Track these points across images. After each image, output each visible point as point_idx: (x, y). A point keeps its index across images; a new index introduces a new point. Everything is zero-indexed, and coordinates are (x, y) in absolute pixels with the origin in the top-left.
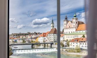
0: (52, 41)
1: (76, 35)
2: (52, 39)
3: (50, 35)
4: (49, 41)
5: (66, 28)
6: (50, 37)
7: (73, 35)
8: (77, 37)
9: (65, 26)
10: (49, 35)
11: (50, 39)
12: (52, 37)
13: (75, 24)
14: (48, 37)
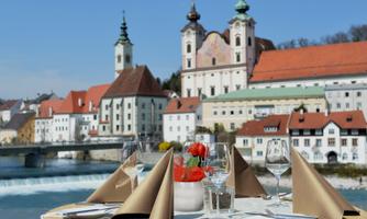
0: (126, 132)
1: (261, 103)
2: (127, 122)
3: (117, 101)
4: (107, 132)
5: (193, 66)
6: (116, 112)
7: (249, 100)
8: (267, 111)
9: (191, 56)
10: (106, 102)
11: (116, 123)
12: (127, 111)
13: (242, 49)
14: (105, 112)
